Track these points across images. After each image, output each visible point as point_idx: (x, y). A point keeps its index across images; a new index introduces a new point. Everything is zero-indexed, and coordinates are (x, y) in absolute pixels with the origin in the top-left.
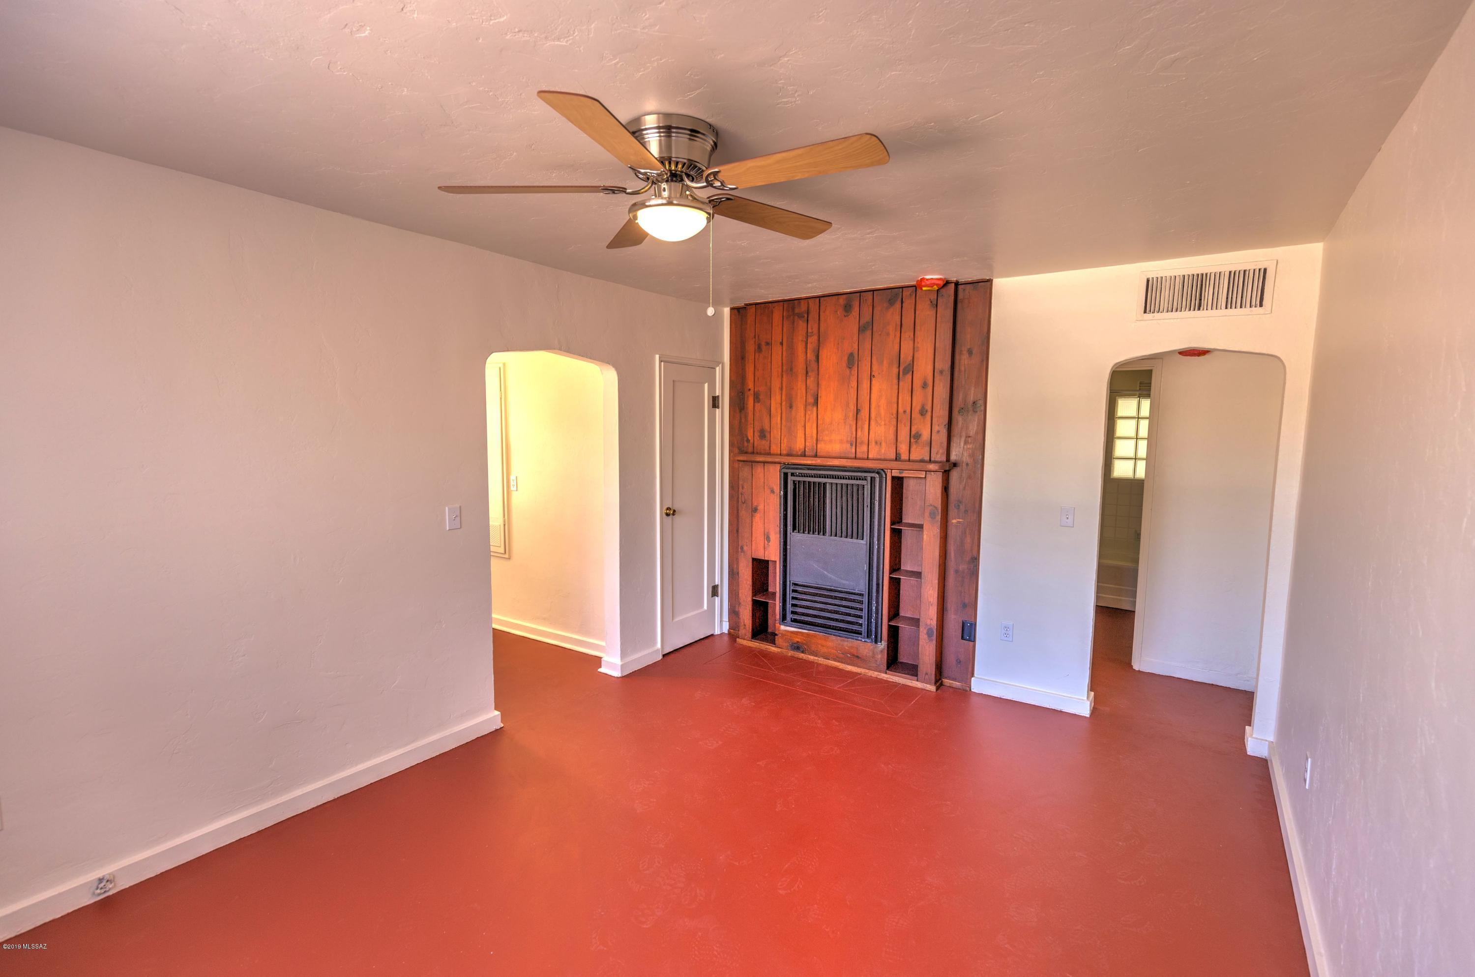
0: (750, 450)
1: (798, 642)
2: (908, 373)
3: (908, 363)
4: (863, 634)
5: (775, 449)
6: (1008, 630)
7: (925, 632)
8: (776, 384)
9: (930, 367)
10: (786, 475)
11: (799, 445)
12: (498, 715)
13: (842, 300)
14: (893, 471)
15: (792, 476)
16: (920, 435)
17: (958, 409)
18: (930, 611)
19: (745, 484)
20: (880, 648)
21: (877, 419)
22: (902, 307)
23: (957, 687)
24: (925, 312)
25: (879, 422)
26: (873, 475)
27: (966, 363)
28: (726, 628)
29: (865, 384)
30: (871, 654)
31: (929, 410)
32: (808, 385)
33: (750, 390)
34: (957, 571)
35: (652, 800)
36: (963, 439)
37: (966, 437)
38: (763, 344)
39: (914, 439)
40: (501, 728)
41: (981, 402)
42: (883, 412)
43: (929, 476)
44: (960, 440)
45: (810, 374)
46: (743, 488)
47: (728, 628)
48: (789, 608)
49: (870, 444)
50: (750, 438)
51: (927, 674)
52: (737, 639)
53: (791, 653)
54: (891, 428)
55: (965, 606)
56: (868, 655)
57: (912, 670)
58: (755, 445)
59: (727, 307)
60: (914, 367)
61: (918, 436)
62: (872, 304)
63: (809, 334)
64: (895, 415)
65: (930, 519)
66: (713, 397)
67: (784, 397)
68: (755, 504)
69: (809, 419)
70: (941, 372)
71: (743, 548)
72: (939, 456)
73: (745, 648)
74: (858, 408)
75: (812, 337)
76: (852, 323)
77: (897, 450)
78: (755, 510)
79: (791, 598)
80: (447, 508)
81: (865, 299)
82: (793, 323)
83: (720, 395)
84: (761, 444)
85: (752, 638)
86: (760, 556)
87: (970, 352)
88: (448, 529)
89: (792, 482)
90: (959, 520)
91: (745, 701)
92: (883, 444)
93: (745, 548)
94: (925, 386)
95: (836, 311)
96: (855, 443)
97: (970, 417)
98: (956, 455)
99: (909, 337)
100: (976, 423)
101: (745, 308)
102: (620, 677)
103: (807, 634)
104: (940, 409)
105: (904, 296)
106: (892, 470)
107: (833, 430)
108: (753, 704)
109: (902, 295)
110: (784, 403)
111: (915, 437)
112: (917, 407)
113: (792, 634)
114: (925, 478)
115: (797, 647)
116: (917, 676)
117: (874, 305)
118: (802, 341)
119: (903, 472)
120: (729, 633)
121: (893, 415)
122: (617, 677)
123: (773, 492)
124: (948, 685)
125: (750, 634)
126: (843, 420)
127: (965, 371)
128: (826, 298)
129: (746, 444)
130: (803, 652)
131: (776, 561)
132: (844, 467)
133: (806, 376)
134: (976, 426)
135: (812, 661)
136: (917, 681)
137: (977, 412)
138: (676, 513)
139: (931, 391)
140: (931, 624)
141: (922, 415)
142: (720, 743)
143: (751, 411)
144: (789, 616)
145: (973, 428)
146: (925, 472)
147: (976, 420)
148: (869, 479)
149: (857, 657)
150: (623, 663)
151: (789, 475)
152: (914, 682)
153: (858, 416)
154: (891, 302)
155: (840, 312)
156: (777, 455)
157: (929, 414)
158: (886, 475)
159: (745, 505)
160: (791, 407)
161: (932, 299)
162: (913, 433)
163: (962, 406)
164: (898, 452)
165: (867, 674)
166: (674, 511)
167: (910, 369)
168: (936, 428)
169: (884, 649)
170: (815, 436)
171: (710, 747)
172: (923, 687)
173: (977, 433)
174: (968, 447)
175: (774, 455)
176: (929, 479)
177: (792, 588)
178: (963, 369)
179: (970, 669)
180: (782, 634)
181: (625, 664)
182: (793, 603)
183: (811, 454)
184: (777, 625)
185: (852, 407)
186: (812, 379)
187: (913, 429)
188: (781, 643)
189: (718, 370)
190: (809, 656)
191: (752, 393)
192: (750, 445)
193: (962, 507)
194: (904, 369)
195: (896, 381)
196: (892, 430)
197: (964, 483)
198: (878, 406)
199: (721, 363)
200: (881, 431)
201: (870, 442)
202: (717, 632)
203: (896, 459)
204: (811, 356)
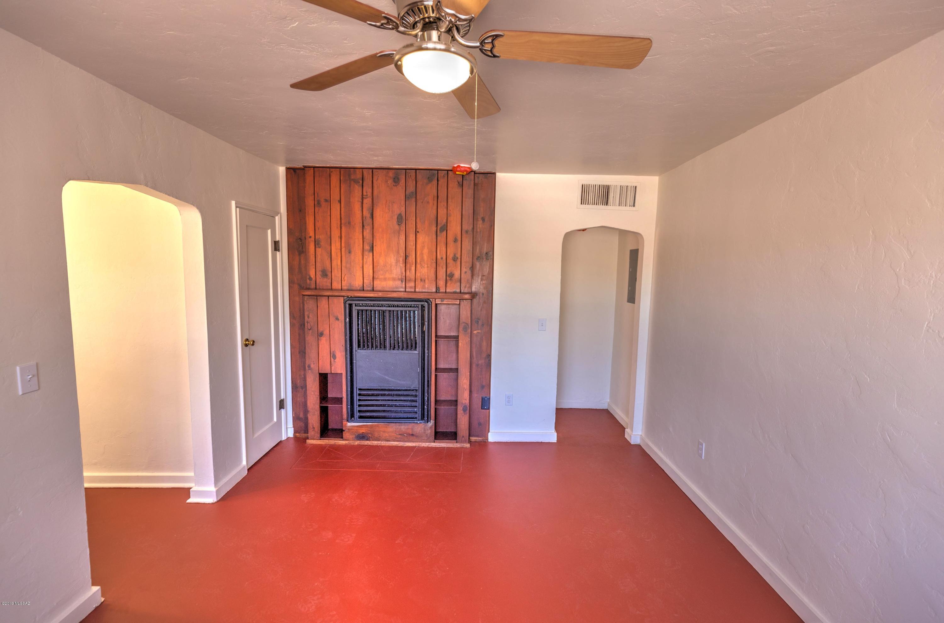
0: (313, 286)
1: (363, 433)
2: (443, 231)
3: (443, 224)
4: (418, 418)
5: (336, 285)
6: (510, 398)
7: (461, 409)
8: (335, 233)
9: (459, 228)
10: (350, 305)
11: (358, 283)
12: (98, 590)
13: (391, 174)
14: (437, 300)
15: (356, 306)
16: (453, 275)
17: (476, 257)
18: (465, 394)
19: (311, 314)
20: (430, 425)
21: (421, 263)
22: (438, 184)
23: (480, 441)
24: (454, 190)
25: (423, 265)
26: (422, 303)
27: (481, 227)
28: (291, 434)
29: (412, 237)
30: (423, 430)
31: (459, 257)
32: (364, 236)
33: (310, 237)
34: (477, 365)
35: (331, 613)
36: (480, 277)
37: (482, 276)
38: (322, 200)
39: (449, 277)
40: (102, 603)
41: (491, 253)
42: (425, 257)
43: (462, 303)
44: (478, 278)
45: (366, 227)
46: (308, 317)
47: (293, 433)
48: (356, 408)
49: (416, 281)
50: (312, 277)
51: (463, 437)
52: (307, 441)
53: (357, 443)
54: (432, 270)
55: (483, 387)
56: (420, 432)
57: (453, 436)
58: (318, 282)
59: (282, 166)
60: (448, 227)
61: (452, 276)
62: (415, 179)
63: (364, 197)
64: (435, 261)
65: (463, 332)
66: (274, 241)
67: (343, 245)
68: (321, 330)
69: (366, 262)
70: (467, 232)
71: (310, 366)
72: (466, 289)
73: (314, 446)
74: (407, 255)
75: (367, 199)
76: (400, 191)
77: (437, 285)
78: (321, 334)
79: (358, 401)
80: (18, 369)
81: (409, 175)
82: (350, 186)
83: (280, 240)
84: (323, 282)
85: (321, 437)
86: (326, 370)
87: (483, 220)
88: (20, 393)
89: (356, 311)
90: (478, 331)
91: (348, 492)
92: (427, 281)
93: (312, 366)
94: (455, 241)
95: (387, 182)
96: (405, 280)
97: (484, 263)
98: (476, 288)
99: (444, 206)
100: (488, 266)
101: (304, 169)
102: (216, 502)
103: (371, 426)
104: (466, 257)
105: (439, 176)
106: (435, 299)
107: (387, 271)
108: (357, 492)
109: (438, 175)
110: (343, 249)
111: (450, 276)
112: (450, 255)
113: (358, 428)
114: (460, 304)
115: (362, 437)
116: (456, 439)
117: (417, 180)
118: (358, 201)
119: (444, 301)
120: (295, 437)
121: (433, 260)
122: (213, 503)
123: (337, 319)
124: (474, 441)
125: (319, 434)
126: (395, 263)
127: (480, 232)
128: (378, 170)
129: (308, 281)
130: (367, 440)
131: (342, 374)
132: (399, 298)
133: (363, 229)
134: (488, 268)
135: (376, 445)
136: (457, 443)
137: (488, 259)
138: (255, 344)
139: (460, 245)
140: (465, 403)
141: (454, 261)
142: (354, 535)
143: (313, 255)
144: (357, 414)
145: (486, 271)
146: (459, 300)
147: (488, 265)
148: (420, 307)
149: (412, 435)
150: (217, 488)
151: (354, 306)
152: (454, 444)
153: (407, 260)
154: (430, 179)
155: (390, 182)
156: (338, 290)
157: (459, 260)
158: (432, 303)
159: (311, 331)
160: (350, 252)
161: (459, 181)
162: (448, 273)
163: (479, 255)
164: (437, 287)
165: (421, 446)
166: (254, 342)
167: (445, 228)
168: (464, 270)
169: (432, 426)
170: (372, 275)
171: (348, 543)
172: (461, 446)
173: (489, 273)
174: (483, 282)
175: (336, 290)
176: (462, 305)
177: (358, 392)
178: (479, 230)
179: (487, 428)
180: (348, 429)
181: (219, 489)
182: (360, 404)
183: (369, 289)
184: (345, 422)
185: (402, 254)
186: (368, 231)
187: (448, 270)
188: (347, 437)
189: (277, 218)
190: (373, 442)
191: (314, 240)
192: (313, 282)
193: (480, 323)
194: (441, 228)
195: (434, 236)
196: (433, 271)
197: (481, 306)
198: (422, 254)
199: (278, 213)
200: (425, 271)
201: (416, 279)
202: (284, 438)
203: (436, 291)
204: (367, 213)
